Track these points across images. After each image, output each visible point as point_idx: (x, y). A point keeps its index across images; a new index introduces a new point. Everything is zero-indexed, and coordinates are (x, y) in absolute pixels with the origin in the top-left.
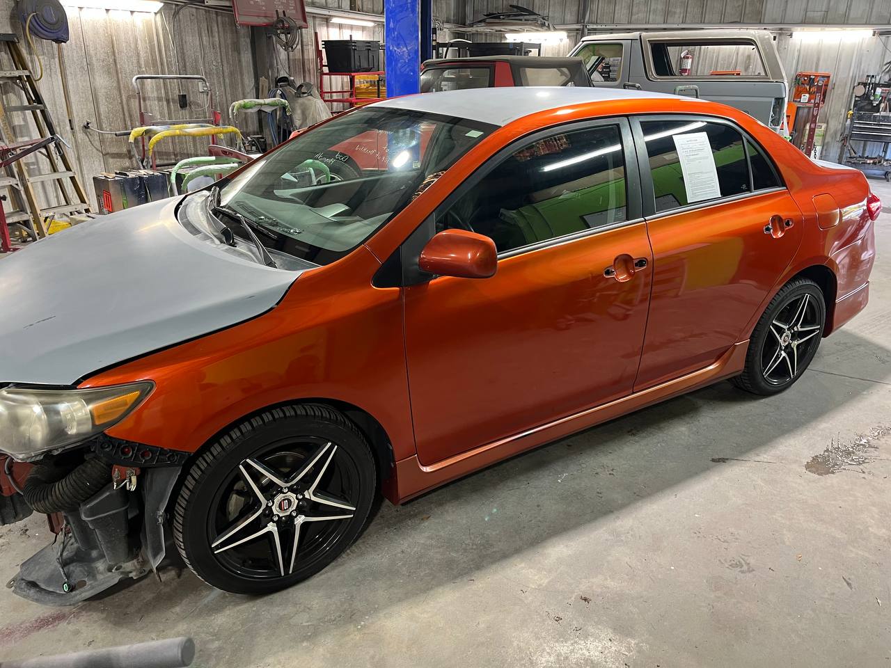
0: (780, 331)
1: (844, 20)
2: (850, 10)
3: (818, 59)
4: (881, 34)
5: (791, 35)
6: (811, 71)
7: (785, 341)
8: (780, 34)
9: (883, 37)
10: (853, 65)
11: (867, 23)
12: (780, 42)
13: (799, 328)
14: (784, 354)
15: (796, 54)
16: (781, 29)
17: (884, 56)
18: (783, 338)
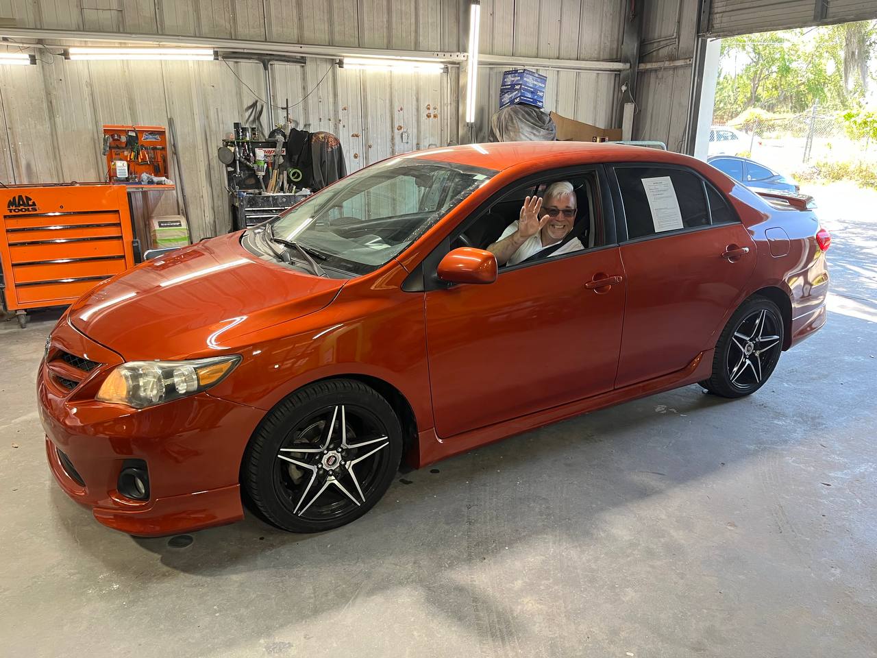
0: (743, 342)
1: (157, 30)
2: (161, 11)
3: (131, 101)
4: (227, 56)
5: (66, 54)
6: (123, 121)
7: (748, 351)
8: (41, 51)
9: (231, 62)
10: (196, 111)
11: (197, 35)
12: (46, 66)
13: (760, 339)
14: (748, 362)
15: (86, 91)
16: (40, 41)
17: (239, 94)
18: (746, 348)
